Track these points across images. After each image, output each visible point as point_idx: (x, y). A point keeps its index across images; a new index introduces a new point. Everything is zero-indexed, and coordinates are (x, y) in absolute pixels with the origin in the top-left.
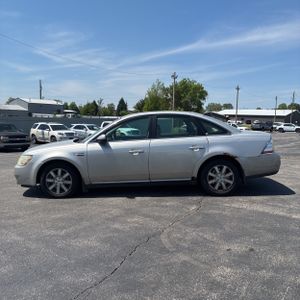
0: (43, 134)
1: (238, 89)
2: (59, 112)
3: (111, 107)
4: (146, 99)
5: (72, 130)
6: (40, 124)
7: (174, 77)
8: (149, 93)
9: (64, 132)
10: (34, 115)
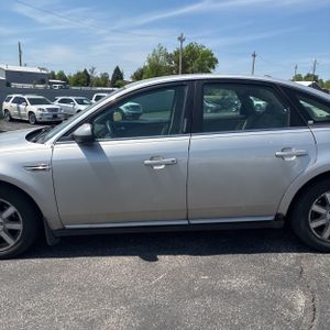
0: (18, 109)
1: (254, 56)
2: (43, 82)
3: (105, 77)
4: (145, 67)
5: (56, 105)
6: (14, 96)
7: (181, 39)
8: (149, 61)
9: (45, 107)
10: (13, 85)
